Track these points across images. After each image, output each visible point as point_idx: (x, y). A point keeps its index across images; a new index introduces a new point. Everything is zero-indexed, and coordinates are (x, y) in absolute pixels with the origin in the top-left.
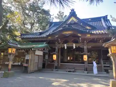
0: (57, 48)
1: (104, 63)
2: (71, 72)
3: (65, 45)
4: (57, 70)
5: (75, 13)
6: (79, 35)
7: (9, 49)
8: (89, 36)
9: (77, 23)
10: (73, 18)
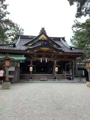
3: (41, 59)
5: (45, 32)
7: (6, 61)
9: (46, 41)
10: (43, 36)
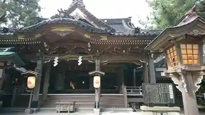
0: (39, 63)
1: (128, 91)
2: (67, 112)
4: (35, 109)
6: (87, 36)
8: (104, 38)
